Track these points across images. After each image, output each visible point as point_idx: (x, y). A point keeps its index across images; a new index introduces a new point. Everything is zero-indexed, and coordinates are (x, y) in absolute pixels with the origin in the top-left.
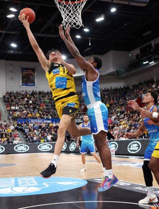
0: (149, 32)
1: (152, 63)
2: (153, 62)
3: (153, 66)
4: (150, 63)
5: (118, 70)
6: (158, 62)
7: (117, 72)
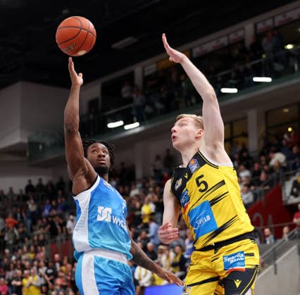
0: (129, 40)
1: (134, 127)
2: (137, 124)
3: (136, 137)
4: (127, 127)
5: (36, 139)
6: (149, 126)
7: (33, 145)
